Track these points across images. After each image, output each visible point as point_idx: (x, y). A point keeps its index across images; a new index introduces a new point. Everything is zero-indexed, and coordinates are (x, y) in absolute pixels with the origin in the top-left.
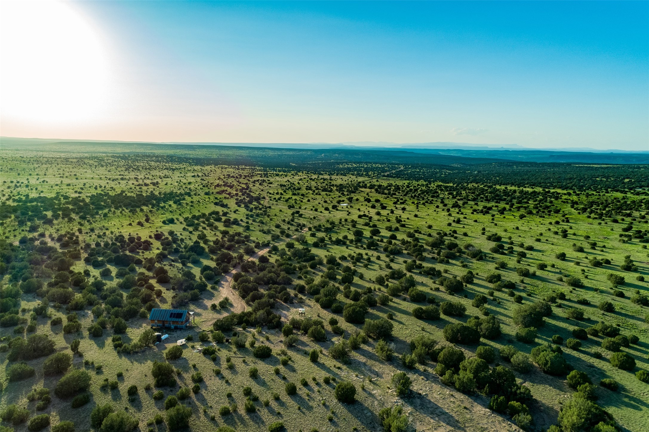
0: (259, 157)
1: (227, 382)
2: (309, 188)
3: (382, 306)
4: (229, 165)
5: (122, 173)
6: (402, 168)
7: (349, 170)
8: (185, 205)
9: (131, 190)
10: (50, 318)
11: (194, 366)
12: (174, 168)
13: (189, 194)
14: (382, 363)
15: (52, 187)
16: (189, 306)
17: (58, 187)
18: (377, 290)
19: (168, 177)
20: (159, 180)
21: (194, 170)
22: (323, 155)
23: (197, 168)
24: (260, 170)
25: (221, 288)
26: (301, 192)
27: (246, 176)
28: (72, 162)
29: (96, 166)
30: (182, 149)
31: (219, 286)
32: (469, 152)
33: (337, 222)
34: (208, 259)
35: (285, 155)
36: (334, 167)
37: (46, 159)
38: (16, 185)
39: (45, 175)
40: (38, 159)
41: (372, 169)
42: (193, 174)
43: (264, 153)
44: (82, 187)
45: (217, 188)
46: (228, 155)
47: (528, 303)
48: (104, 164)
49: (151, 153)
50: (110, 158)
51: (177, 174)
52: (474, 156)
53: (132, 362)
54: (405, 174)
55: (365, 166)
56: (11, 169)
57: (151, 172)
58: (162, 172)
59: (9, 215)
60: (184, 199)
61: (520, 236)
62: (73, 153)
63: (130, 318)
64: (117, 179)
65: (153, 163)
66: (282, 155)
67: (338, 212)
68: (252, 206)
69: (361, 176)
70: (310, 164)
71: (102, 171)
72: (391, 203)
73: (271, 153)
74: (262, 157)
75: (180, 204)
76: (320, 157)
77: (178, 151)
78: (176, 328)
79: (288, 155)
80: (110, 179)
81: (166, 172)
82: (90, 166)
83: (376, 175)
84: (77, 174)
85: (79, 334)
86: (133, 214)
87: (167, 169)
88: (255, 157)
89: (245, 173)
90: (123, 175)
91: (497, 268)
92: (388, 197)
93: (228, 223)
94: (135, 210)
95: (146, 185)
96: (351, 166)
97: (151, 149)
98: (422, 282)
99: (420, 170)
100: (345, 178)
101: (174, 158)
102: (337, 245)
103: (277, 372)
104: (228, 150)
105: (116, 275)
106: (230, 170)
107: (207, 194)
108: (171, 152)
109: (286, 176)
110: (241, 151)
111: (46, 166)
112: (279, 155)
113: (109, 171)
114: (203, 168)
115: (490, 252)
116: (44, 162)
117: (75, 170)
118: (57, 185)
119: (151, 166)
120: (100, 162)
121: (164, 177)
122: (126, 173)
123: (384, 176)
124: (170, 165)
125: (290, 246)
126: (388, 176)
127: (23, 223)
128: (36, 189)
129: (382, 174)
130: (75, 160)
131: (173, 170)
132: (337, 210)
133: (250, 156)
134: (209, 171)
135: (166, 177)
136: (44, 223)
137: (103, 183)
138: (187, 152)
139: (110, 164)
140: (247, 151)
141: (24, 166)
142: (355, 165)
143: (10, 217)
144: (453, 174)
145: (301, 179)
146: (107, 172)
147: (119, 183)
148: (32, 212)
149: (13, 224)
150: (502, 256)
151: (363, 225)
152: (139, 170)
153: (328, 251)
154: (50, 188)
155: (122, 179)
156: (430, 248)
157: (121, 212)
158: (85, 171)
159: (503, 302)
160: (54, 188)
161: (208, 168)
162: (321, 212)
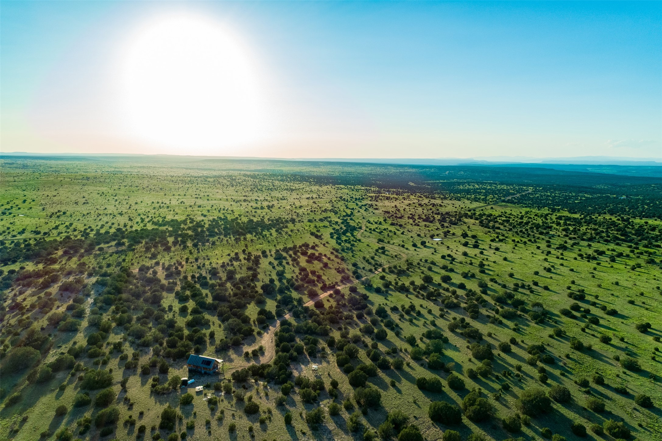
0: (379, 175)
1: (210, 432)
2: (412, 217)
3: (395, 370)
4: (345, 185)
5: (247, 194)
6: (530, 191)
7: (468, 192)
8: (284, 233)
9: (247, 214)
10: (122, 352)
11: (195, 414)
12: (294, 188)
13: (293, 221)
14: (346, 432)
15: (186, 208)
16: (229, 351)
17: (191, 209)
18: (403, 351)
19: (285, 199)
20: (275, 203)
21: (311, 191)
22: (447, 173)
23: (315, 188)
24: (374, 192)
25: (265, 334)
26: (402, 222)
27: (356, 199)
28: (209, 182)
29: (227, 186)
30: (309, 166)
31: (265, 332)
32: (627, 168)
33: (415, 263)
34: (273, 300)
35: (407, 172)
36: (453, 188)
37: (189, 179)
38: (160, 206)
39: (185, 195)
40: (184, 179)
41: (493, 192)
42: (308, 196)
43: (386, 170)
44: (210, 208)
45: (323, 213)
46: (349, 173)
47: (554, 383)
48: (235, 184)
49: (280, 170)
50: (242, 177)
51: (294, 195)
52: (633, 174)
53: (156, 403)
54: (529, 199)
55: (489, 187)
56: (161, 189)
57: (272, 193)
58: (281, 193)
59: (141, 240)
60: (287, 227)
61: (613, 295)
62: (215, 170)
63: (178, 358)
64: (240, 201)
65: (277, 183)
66: (405, 172)
67: (425, 249)
68: (344, 238)
69: (477, 201)
70: (428, 184)
71: (231, 191)
72: (488, 240)
73: (393, 170)
74: (383, 175)
75: (280, 233)
76: (443, 174)
77: (304, 168)
78: (205, 373)
79: (410, 172)
80: (234, 201)
81: (285, 193)
82: (223, 185)
83: (495, 199)
84: (211, 195)
85: (134, 371)
86: (237, 243)
87: (287, 189)
88: (376, 175)
89: (358, 195)
90: (246, 196)
91: (551, 336)
92: (489, 232)
93: (311, 258)
94: (240, 239)
95: (262, 208)
96: (471, 187)
97: (280, 167)
98: (456, 346)
99: (552, 193)
100: (457, 203)
101: (297, 177)
102: (399, 292)
103: (251, 430)
104: (351, 167)
105: (191, 312)
106: (345, 192)
107: (310, 221)
108: (297, 169)
109: (396, 199)
110: (364, 168)
111: (188, 186)
112: (401, 173)
113: (236, 192)
114: (321, 189)
115: (558, 313)
116: (187, 181)
117: (210, 190)
118: (191, 206)
119: (274, 186)
120: (232, 181)
121: (281, 199)
122: (251, 194)
123: (504, 201)
124: (292, 184)
125: (353, 290)
126: (508, 202)
127: (149, 249)
128: (174, 210)
129: (503, 198)
130: (212, 180)
131: (292, 190)
132: (425, 246)
133: (370, 174)
134: (325, 192)
135: (283, 199)
136: (164, 250)
137: (227, 205)
138: (312, 170)
139: (240, 183)
140: (370, 168)
141: (172, 185)
142: (477, 187)
143: (142, 243)
144: (592, 198)
145: (410, 204)
146: (235, 193)
147: (241, 205)
148: (159, 238)
149: (141, 250)
150: (571, 320)
151: (441, 268)
152: (262, 190)
153: (386, 299)
154: (185, 209)
155: (245, 201)
156: (493, 302)
157: (227, 240)
158: (217, 191)
159: (525, 379)
160: (188, 209)
161: (325, 188)
162: (407, 249)
